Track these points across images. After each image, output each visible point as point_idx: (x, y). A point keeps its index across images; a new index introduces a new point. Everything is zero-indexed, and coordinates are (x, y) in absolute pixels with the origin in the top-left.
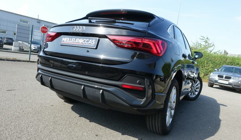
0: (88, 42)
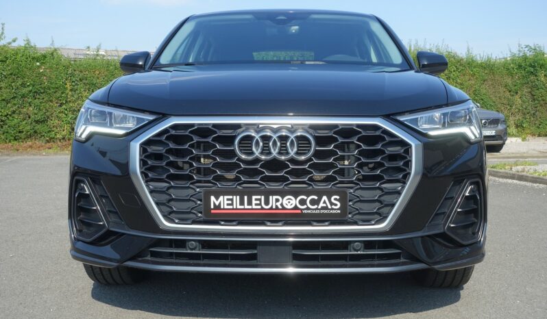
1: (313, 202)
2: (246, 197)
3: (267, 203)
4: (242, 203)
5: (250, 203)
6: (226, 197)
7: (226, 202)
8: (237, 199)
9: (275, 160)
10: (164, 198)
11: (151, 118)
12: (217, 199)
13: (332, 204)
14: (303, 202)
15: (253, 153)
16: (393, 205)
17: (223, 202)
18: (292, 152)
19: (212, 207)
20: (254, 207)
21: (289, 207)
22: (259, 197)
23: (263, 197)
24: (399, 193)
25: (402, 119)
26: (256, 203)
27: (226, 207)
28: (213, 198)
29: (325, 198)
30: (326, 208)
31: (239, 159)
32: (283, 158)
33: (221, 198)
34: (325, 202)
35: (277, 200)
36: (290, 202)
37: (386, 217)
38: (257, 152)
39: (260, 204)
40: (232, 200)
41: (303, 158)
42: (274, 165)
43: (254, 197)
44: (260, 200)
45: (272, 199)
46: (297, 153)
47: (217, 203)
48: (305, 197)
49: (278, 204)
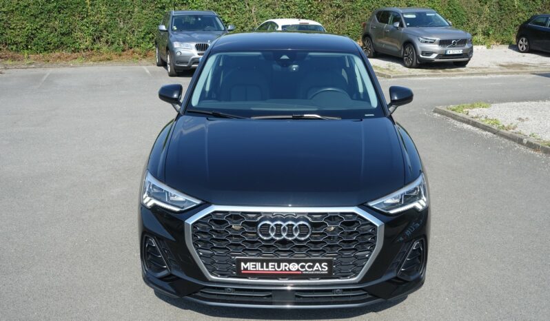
1: (309, 267)
2: (265, 264)
3: (279, 267)
4: (262, 267)
5: (267, 267)
6: (252, 263)
7: (252, 266)
8: (259, 265)
9: (284, 239)
10: (209, 261)
11: (198, 202)
12: (246, 264)
13: (322, 268)
14: (303, 267)
15: (269, 235)
16: (363, 266)
17: (250, 266)
18: (296, 235)
19: (242, 269)
20: (270, 269)
21: (294, 270)
22: (273, 264)
23: (276, 264)
24: (368, 258)
25: (371, 204)
26: (271, 267)
27: (252, 269)
28: (243, 264)
29: (317, 264)
30: (318, 270)
31: (260, 238)
32: (290, 239)
33: (248, 264)
34: (317, 267)
35: (286, 266)
36: (294, 267)
37: (358, 274)
38: (272, 235)
39: (274, 268)
40: (255, 265)
41: (303, 239)
42: (284, 242)
43: (270, 264)
44: (274, 265)
45: (283, 265)
46: (300, 235)
47: (246, 267)
48: (304, 264)
49: (287, 268)
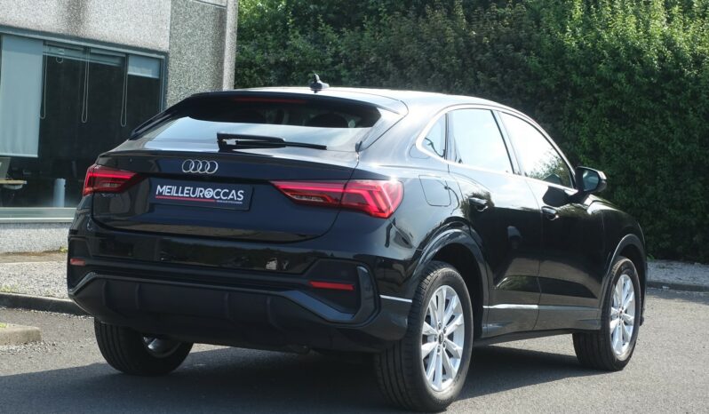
0: (226, 194)
